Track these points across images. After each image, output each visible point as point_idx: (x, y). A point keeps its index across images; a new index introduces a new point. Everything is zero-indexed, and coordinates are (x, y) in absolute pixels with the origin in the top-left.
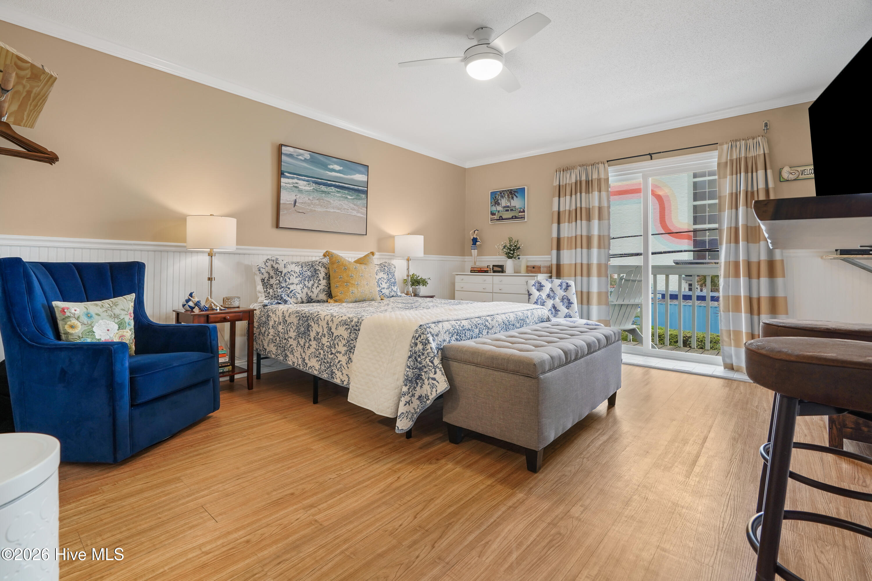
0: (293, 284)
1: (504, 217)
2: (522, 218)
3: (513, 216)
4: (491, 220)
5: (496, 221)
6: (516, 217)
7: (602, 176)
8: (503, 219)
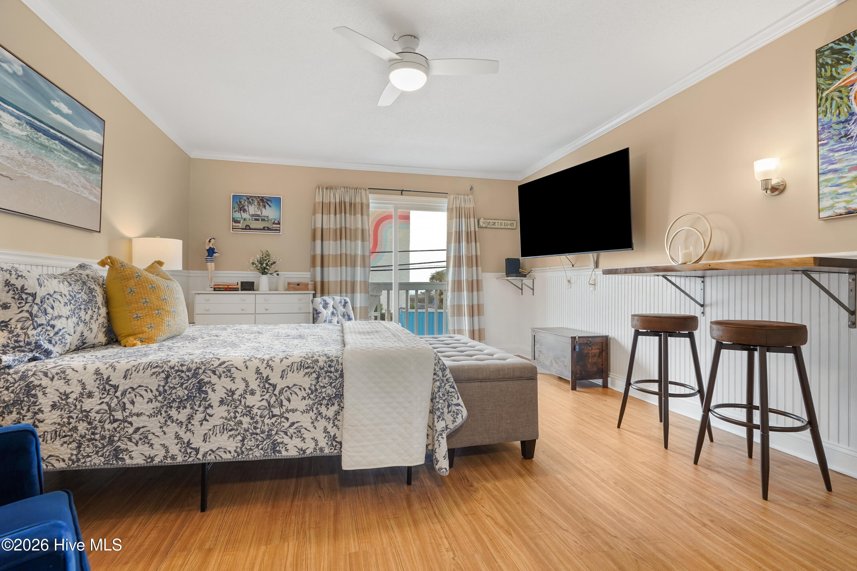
0: (60, 317)
1: (252, 227)
2: (276, 230)
3: (264, 227)
4: (233, 228)
5: (240, 230)
6: (269, 229)
7: (364, 201)
8: (250, 229)
